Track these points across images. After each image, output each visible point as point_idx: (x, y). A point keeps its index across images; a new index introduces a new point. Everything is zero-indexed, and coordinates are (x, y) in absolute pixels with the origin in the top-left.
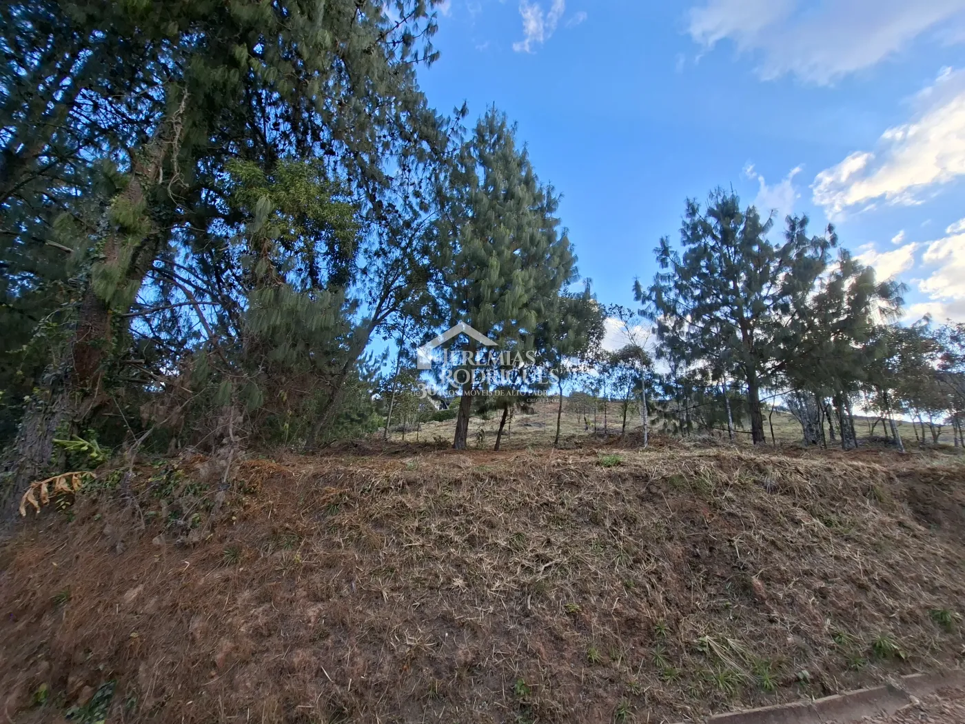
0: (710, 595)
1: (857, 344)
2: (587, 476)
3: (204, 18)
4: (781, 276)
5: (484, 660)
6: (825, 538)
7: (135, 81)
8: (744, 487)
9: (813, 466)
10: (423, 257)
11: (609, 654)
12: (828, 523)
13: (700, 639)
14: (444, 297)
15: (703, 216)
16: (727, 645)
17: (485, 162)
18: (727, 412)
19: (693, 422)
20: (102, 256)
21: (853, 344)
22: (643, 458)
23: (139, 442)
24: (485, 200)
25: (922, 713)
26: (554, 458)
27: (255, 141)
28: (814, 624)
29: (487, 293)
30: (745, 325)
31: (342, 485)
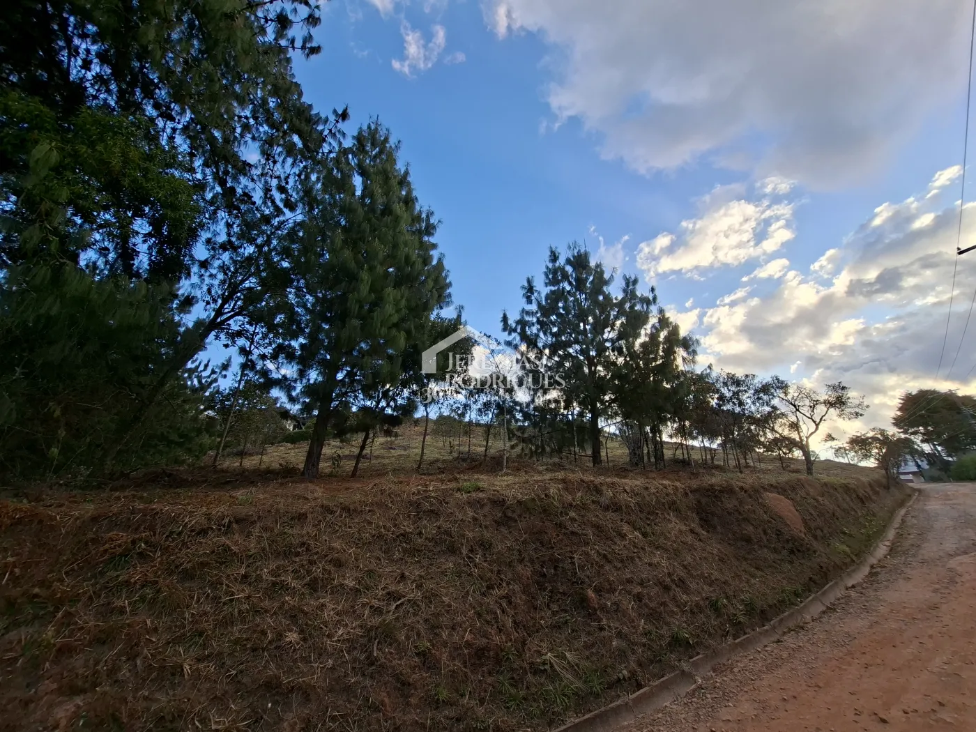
0: (553, 612)
1: (667, 383)
2: (447, 503)
4: (618, 323)
6: (642, 548)
8: (584, 507)
9: (636, 486)
10: (282, 259)
11: (457, 691)
12: (645, 535)
13: (543, 657)
15: (562, 264)
16: (564, 658)
17: (363, 173)
18: (574, 438)
19: (546, 446)
21: (665, 384)
24: (360, 211)
25: (703, 691)
26: (415, 485)
28: (632, 626)
29: (355, 308)
30: (591, 362)
31: (137, 529)
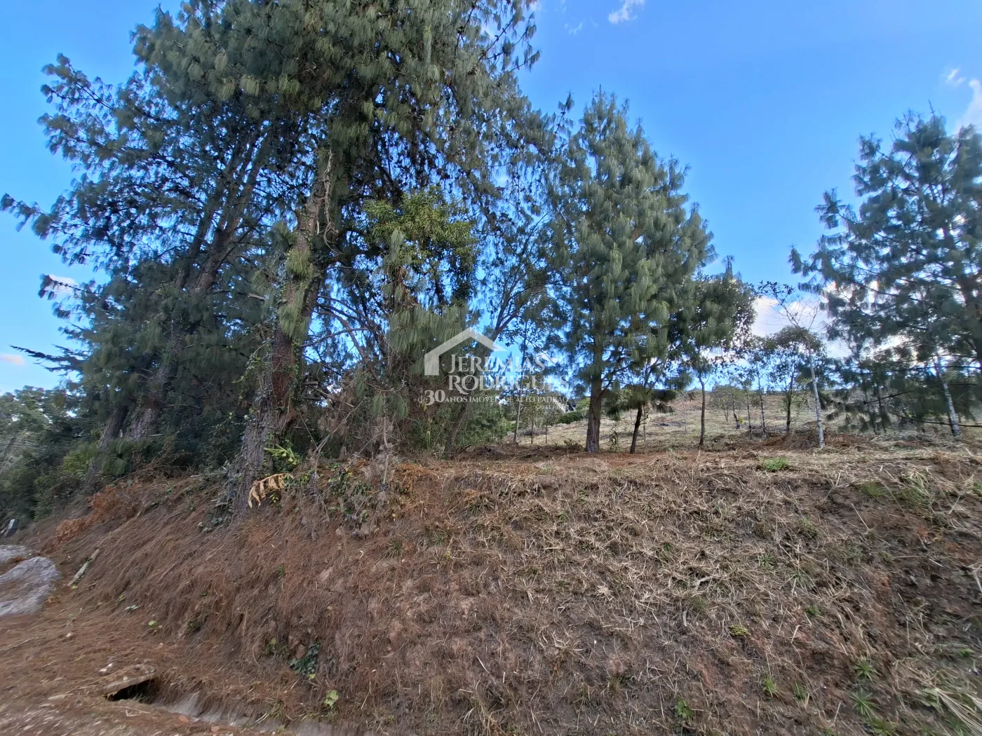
0: (937, 637)
2: (745, 482)
3: (339, 86)
5: (637, 673)
7: (293, 154)
10: (539, 260)
11: (791, 690)
13: (926, 690)
14: (564, 298)
15: (888, 154)
17: (595, 151)
18: (946, 400)
19: (890, 415)
20: (284, 300)
22: (819, 461)
23: (319, 448)
24: (601, 192)
26: (701, 461)
27: (384, 182)
29: (611, 289)
30: (968, 284)
31: (481, 488)
